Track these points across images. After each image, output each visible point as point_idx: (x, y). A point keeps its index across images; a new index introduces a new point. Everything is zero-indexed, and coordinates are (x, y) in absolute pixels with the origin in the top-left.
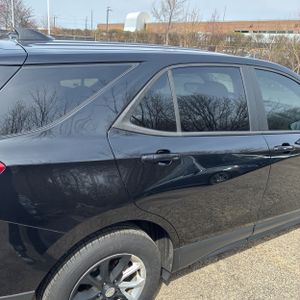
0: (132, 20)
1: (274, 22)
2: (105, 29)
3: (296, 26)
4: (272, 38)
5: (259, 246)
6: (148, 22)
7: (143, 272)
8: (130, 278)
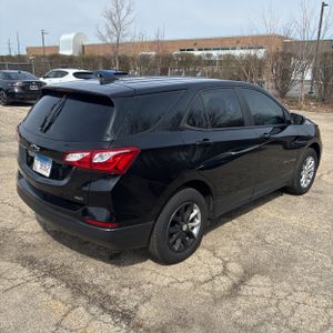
0: (67, 41)
1: (216, 39)
2: (41, 53)
3: (238, 42)
4: (220, 56)
5: (254, 211)
6: (85, 43)
7: (199, 216)
8: (192, 220)
